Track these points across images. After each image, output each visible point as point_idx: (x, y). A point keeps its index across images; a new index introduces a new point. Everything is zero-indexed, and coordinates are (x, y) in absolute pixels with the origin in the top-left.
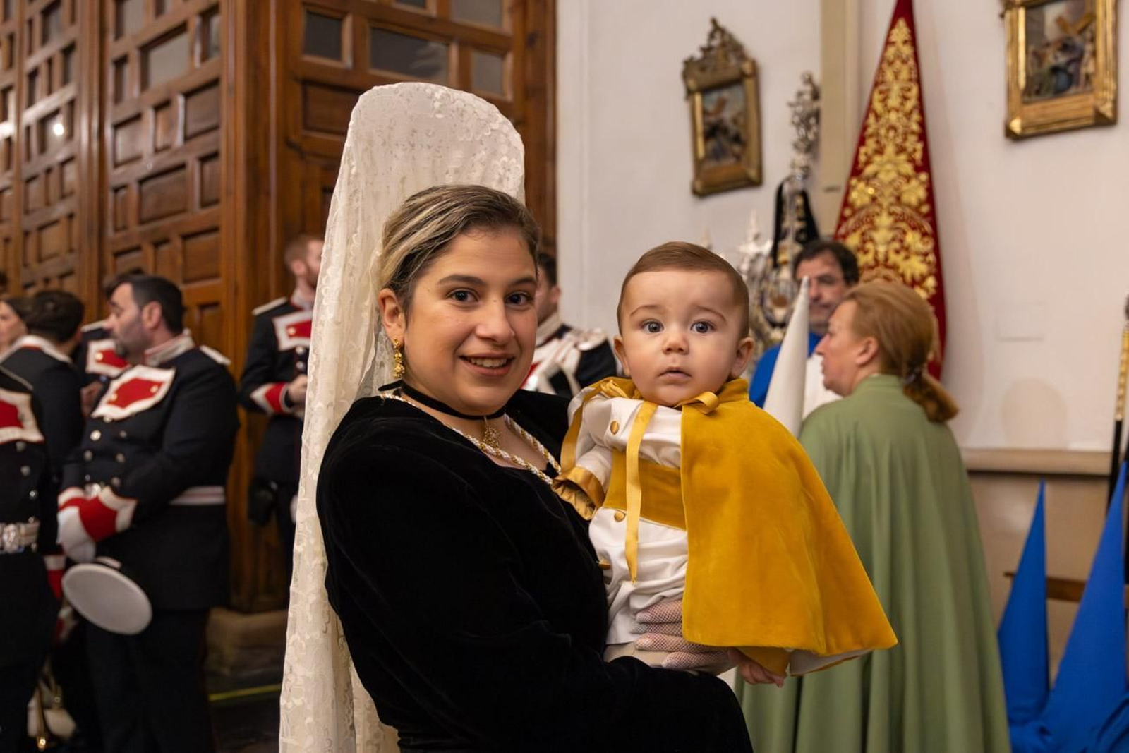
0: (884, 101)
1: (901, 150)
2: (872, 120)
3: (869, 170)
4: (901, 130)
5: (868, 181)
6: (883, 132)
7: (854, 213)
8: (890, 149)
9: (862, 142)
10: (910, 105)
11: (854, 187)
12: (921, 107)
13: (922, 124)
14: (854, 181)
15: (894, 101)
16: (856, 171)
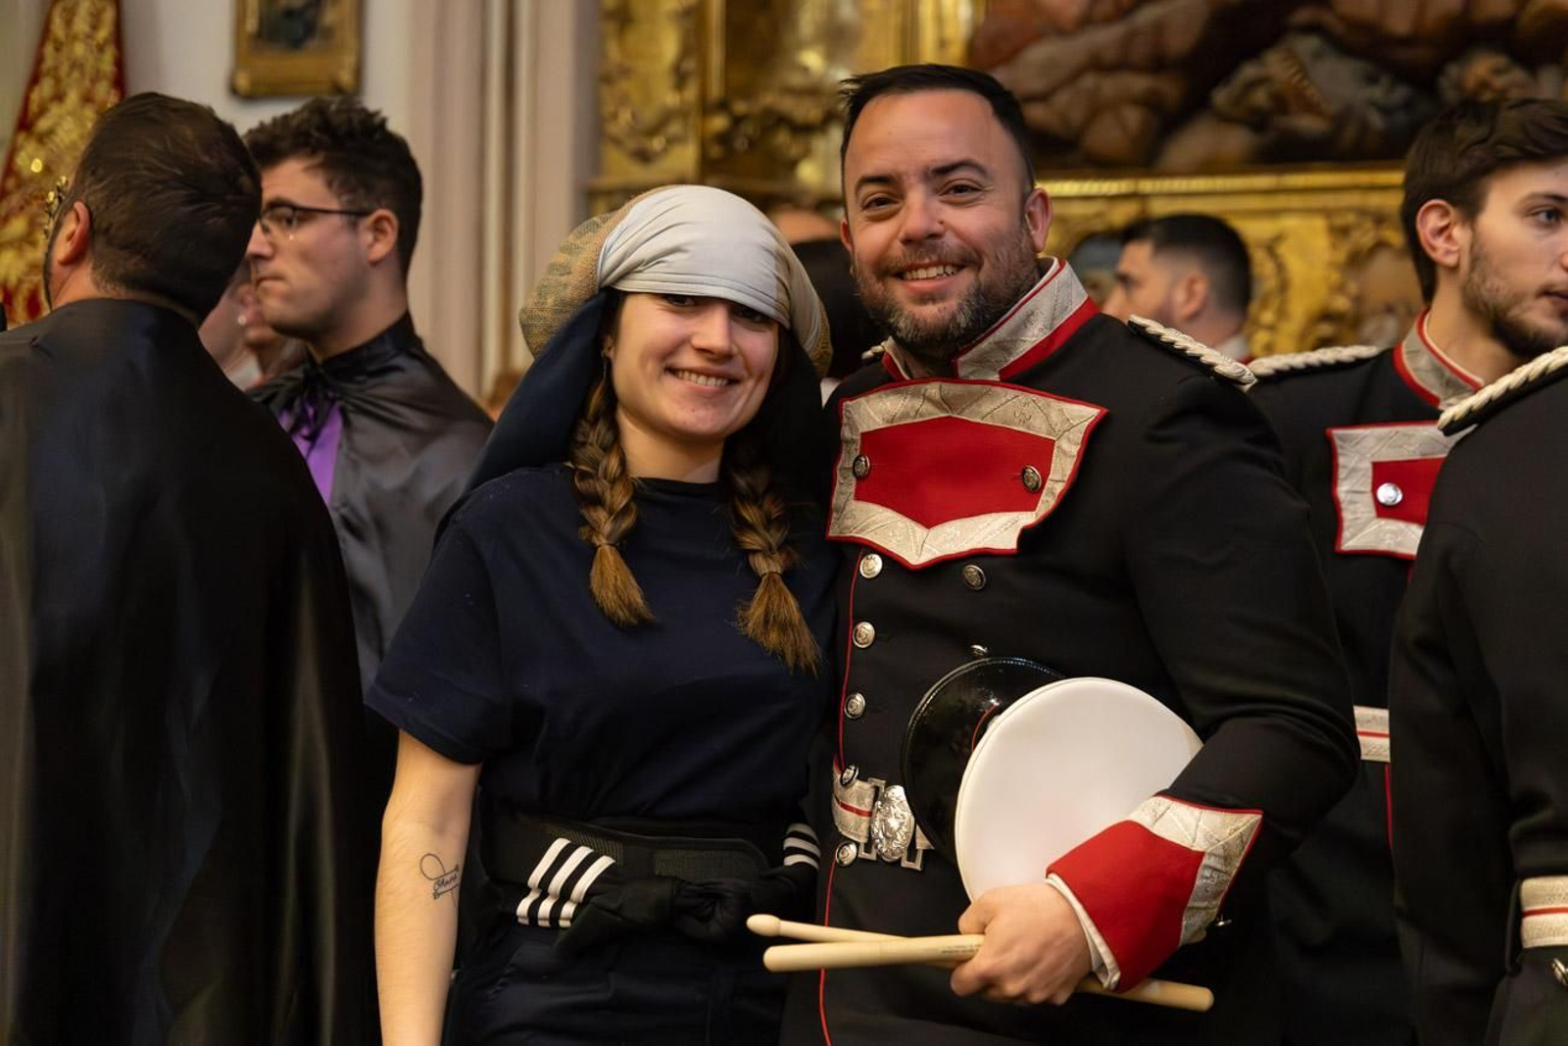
0: (68, 23)
1: (87, 99)
2: (49, 49)
3: (43, 124)
4: (89, 69)
5: (42, 139)
6: (64, 69)
7: (19, 186)
8: (73, 97)
9: (35, 80)
10: (103, 33)
11: (22, 147)
12: (118, 38)
13: (120, 63)
14: (21, 137)
15: (81, 25)
16: (25, 124)
